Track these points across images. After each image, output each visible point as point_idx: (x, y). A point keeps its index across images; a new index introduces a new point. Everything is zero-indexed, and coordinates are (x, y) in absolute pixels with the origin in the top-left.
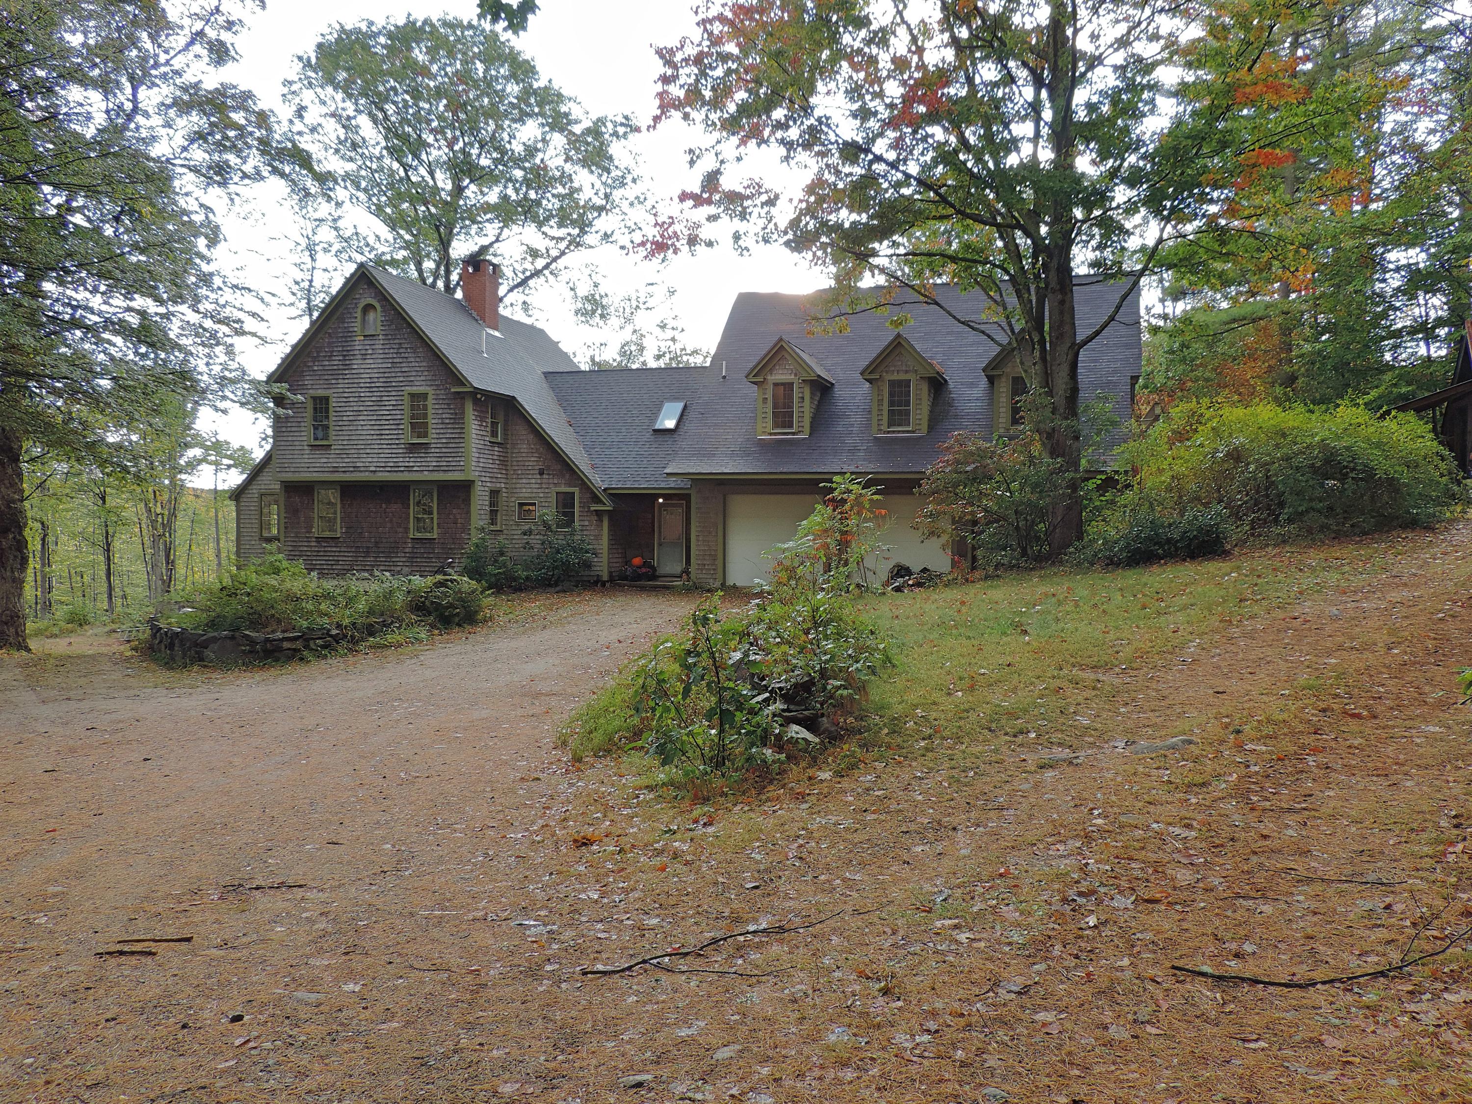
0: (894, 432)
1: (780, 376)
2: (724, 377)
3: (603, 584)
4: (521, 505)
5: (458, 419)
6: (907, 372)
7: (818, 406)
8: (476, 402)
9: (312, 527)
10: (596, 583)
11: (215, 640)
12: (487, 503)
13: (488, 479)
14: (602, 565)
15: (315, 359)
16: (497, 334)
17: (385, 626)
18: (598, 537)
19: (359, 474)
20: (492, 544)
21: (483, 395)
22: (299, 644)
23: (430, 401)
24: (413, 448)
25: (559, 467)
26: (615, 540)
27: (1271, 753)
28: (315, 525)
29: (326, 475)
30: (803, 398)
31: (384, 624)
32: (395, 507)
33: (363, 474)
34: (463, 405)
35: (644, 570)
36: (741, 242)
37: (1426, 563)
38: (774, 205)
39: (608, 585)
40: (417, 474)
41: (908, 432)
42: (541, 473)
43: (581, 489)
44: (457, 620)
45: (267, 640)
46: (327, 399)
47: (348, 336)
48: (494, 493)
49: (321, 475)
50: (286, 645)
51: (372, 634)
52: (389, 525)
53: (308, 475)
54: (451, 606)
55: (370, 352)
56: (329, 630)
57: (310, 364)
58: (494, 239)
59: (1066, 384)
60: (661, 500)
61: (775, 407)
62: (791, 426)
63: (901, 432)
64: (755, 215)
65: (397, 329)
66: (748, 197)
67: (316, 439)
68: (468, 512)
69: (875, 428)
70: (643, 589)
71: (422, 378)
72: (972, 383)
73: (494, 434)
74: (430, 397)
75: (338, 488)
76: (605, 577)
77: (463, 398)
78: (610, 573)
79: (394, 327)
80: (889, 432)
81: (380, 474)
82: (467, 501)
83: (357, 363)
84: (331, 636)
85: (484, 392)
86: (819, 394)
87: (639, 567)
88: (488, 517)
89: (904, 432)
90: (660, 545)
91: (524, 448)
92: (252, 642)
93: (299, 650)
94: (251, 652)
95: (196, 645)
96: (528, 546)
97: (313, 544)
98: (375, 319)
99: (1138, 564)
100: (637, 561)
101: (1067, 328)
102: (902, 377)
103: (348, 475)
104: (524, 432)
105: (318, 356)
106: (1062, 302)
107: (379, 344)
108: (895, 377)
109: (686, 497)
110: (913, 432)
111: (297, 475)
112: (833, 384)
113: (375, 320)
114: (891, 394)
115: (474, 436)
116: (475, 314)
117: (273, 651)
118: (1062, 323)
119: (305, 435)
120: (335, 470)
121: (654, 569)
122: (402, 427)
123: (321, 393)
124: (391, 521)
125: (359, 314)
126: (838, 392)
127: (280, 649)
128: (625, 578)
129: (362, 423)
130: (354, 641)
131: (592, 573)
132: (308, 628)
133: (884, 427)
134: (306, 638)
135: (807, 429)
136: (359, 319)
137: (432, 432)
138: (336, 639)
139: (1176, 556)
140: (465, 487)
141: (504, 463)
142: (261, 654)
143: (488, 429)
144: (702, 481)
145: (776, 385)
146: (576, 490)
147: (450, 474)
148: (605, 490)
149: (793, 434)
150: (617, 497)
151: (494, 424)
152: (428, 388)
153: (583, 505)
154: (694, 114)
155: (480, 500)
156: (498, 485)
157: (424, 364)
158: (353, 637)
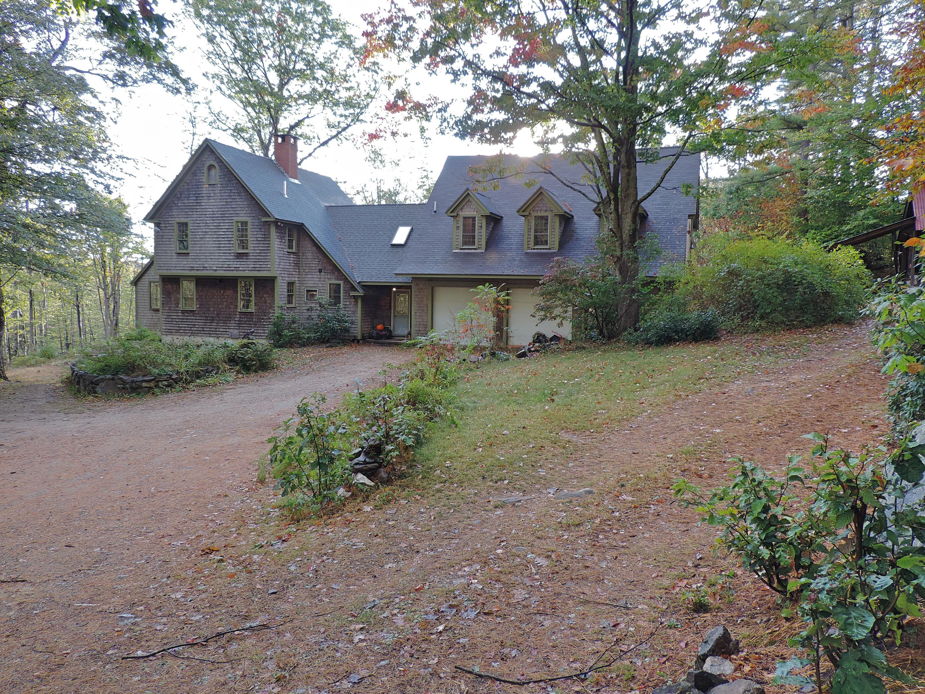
0: (537, 249)
1: (467, 212)
2: (435, 212)
3: (358, 341)
4: (308, 291)
5: (266, 237)
6: (546, 211)
7: (492, 232)
8: (277, 227)
9: (179, 304)
10: (353, 341)
11: (103, 380)
12: (286, 290)
13: (286, 276)
14: (357, 330)
15: (179, 199)
16: (296, 181)
17: (207, 372)
18: (354, 312)
19: (207, 272)
20: (288, 316)
21: (281, 223)
22: (152, 384)
23: (249, 226)
24: (239, 256)
25: (331, 268)
26: (366, 314)
27: (633, 502)
28: (181, 303)
29: (186, 272)
30: (481, 227)
31: (207, 371)
32: (229, 292)
33: (209, 272)
34: (269, 229)
35: (384, 333)
36: (425, 134)
37: (834, 351)
38: (445, 111)
39: (361, 342)
40: (242, 272)
41: (546, 249)
42: (320, 271)
43: (344, 282)
44: (254, 368)
45: (133, 382)
46: (186, 224)
47: (198, 186)
48: (291, 284)
49: (183, 272)
50: (144, 384)
51: (198, 378)
52: (225, 303)
53: (176, 271)
54: (251, 360)
55: (212, 195)
56: (171, 375)
57: (176, 202)
58: (306, 116)
59: (630, 226)
60: (394, 289)
61: (464, 231)
62: (473, 244)
63: (541, 249)
64: (434, 117)
65: (229, 181)
66: (429, 106)
67: (180, 248)
68: (273, 296)
69: (526, 246)
70: (382, 344)
71: (245, 212)
72: (589, 218)
73: (290, 247)
74: (249, 224)
75: (194, 280)
76: (359, 337)
77: (270, 225)
78: (363, 335)
79: (227, 179)
80: (534, 249)
81: (219, 272)
82: (273, 289)
83: (204, 202)
84: (172, 379)
85: (282, 221)
86: (492, 224)
87: (381, 331)
88: (286, 299)
89: (543, 249)
90: (395, 316)
91: (309, 255)
92: (124, 382)
93: (152, 388)
94: (123, 388)
95: (92, 383)
96: (310, 318)
97: (180, 314)
98: (216, 173)
99: (662, 344)
100: (380, 327)
101: (631, 190)
102: (543, 214)
103: (200, 272)
104: (309, 246)
105: (181, 197)
106: (629, 174)
107: (218, 189)
108: (539, 214)
109: (410, 288)
110: (550, 249)
111: (169, 272)
112: (502, 217)
113: (215, 175)
114: (536, 225)
115: (277, 249)
116: (282, 169)
117: (137, 388)
118: (628, 188)
119: (175, 247)
120: (192, 269)
121: (390, 331)
122: (232, 242)
123: (183, 220)
124: (226, 301)
125: (205, 170)
126: (505, 222)
127: (141, 387)
128: (372, 338)
129: (208, 239)
130: (187, 382)
131: (351, 335)
132: (158, 374)
133: (532, 246)
134: (156, 380)
135: (484, 246)
136: (205, 175)
137: (250, 245)
138: (176, 381)
139: (686, 340)
140: (271, 281)
141: (297, 265)
142: (130, 390)
143: (286, 244)
144: (418, 279)
145: (464, 218)
146: (342, 282)
147: (262, 272)
148: (359, 283)
149: (475, 249)
150: (366, 287)
151: (290, 241)
152: (248, 218)
153: (346, 292)
154: (391, 54)
155: (281, 289)
156: (293, 279)
157: (245, 203)
158: (186, 379)
